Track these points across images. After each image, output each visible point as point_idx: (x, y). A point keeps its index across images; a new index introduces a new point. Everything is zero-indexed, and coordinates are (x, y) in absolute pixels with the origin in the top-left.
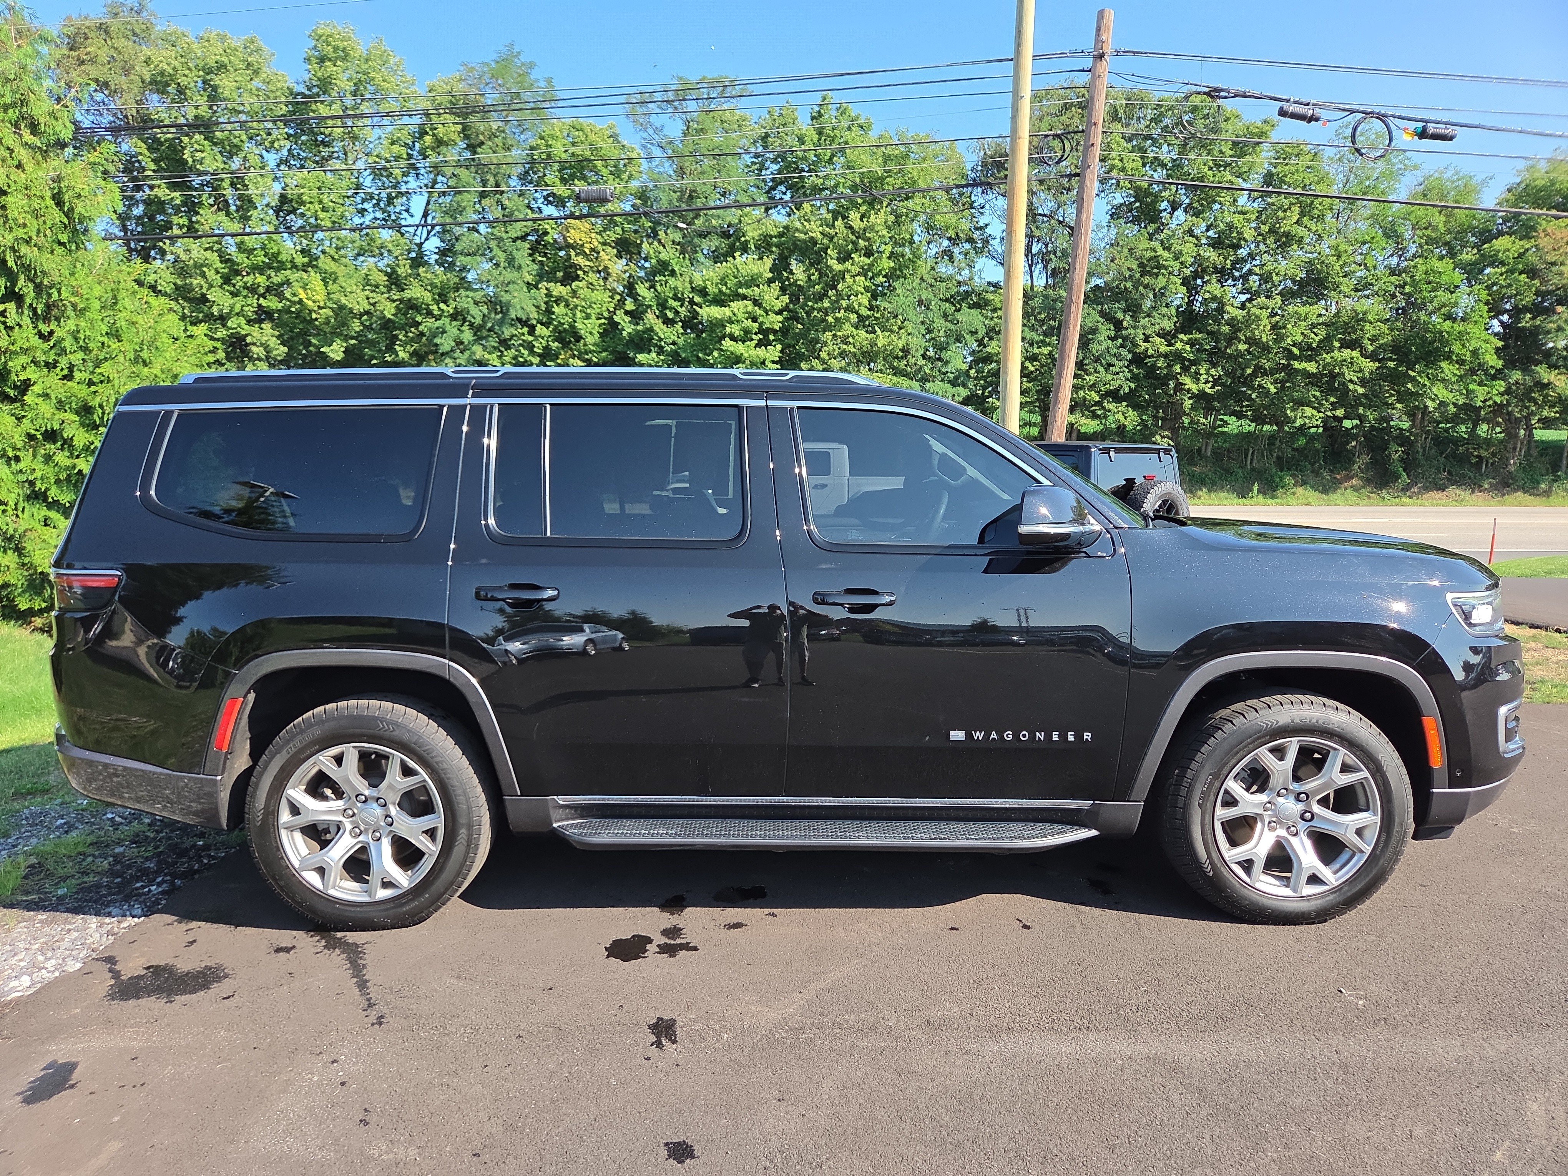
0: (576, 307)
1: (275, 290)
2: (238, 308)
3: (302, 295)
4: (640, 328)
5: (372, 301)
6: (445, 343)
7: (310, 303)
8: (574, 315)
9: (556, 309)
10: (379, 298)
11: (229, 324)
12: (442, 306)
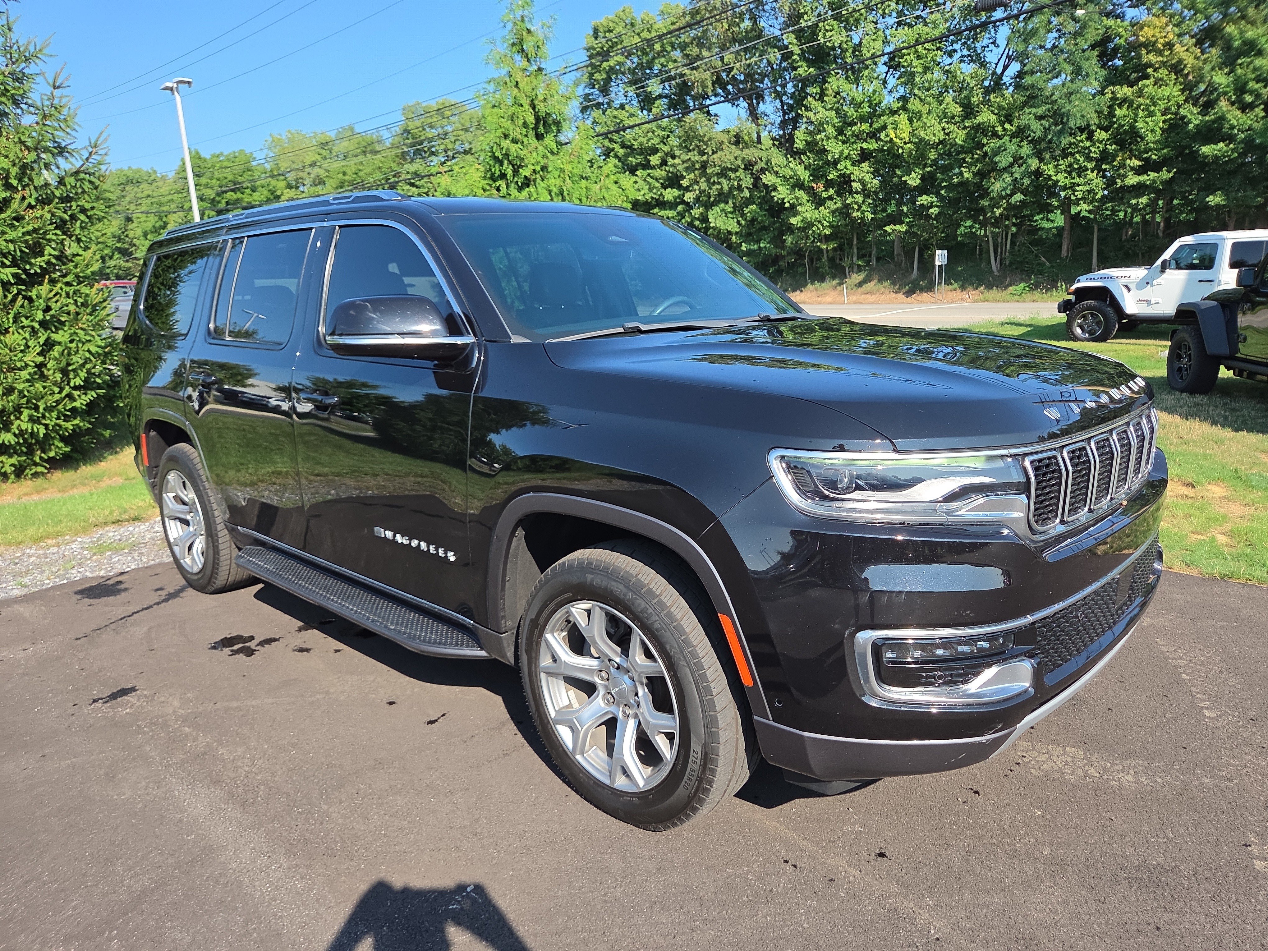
0: (1139, 107)
1: (874, 135)
2: (846, 152)
3: (893, 135)
4: (1207, 118)
5: (947, 131)
6: (1003, 160)
7: (897, 141)
8: (1136, 115)
9: (1118, 112)
10: (952, 127)
11: (839, 167)
12: (1007, 126)
